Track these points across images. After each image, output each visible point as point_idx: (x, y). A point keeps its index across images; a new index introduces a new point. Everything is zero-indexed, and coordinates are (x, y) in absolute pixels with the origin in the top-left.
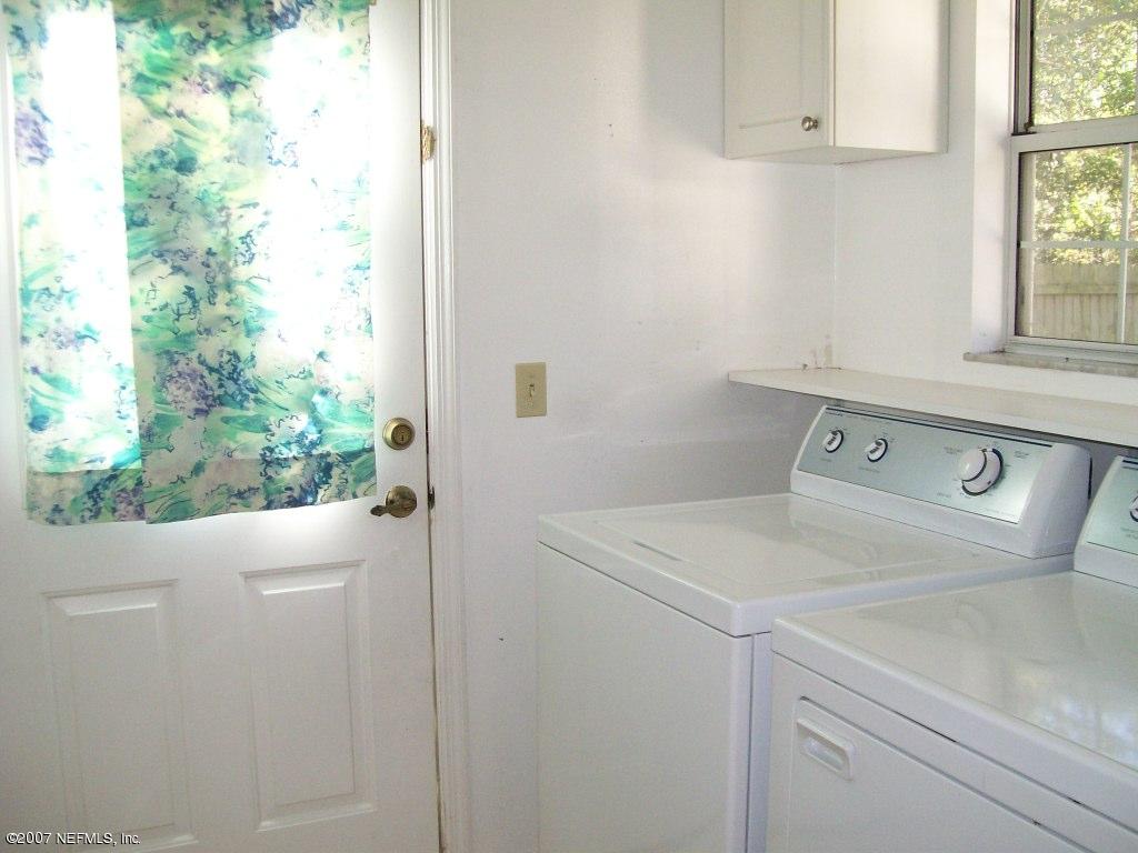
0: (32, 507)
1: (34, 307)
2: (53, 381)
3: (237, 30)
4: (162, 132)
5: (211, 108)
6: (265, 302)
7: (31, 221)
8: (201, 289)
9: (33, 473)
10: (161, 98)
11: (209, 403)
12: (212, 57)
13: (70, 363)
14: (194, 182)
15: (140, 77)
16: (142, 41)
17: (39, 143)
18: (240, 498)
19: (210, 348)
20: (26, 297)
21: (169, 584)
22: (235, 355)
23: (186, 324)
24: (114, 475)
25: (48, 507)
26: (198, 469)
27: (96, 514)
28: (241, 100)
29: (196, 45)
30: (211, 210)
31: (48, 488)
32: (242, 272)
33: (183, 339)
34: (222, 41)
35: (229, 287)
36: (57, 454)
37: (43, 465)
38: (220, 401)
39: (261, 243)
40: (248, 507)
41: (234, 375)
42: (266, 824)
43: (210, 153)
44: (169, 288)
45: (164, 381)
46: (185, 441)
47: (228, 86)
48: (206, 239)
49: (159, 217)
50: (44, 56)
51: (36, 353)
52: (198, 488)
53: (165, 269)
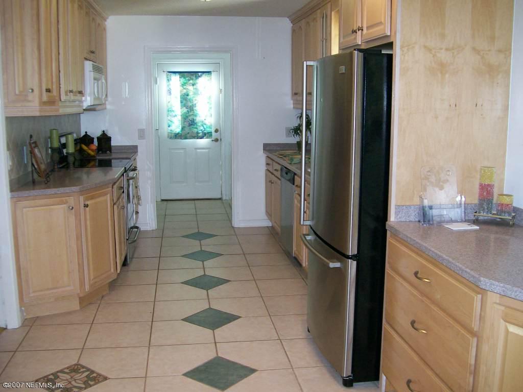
0: (168, 137)
1: (169, 112)
2: (171, 121)
3: (194, 78)
4: (185, 91)
5: (191, 88)
6: (197, 112)
7: (169, 102)
8: (189, 111)
9: (168, 133)
10: (185, 87)
11: (190, 125)
12: (191, 81)
13: (174, 119)
14: (189, 97)
15: (182, 85)
16: (183, 80)
17: (170, 93)
18: (194, 137)
19: (190, 118)
20: (168, 111)
21: (185, 149)
22: (193, 119)
23: (187, 115)
24: (178, 133)
25: (170, 137)
26: (188, 133)
27: (176, 138)
28: (195, 87)
29: (189, 80)
30: (191, 101)
31: (170, 134)
32: (195, 109)
33: (187, 117)
34: (192, 79)
35: (193, 110)
36: (171, 130)
37: (169, 131)
38: (192, 125)
39: (197, 105)
40: (195, 139)
41: (193, 122)
42: (197, 184)
43: (191, 94)
44: (185, 110)
45: (185, 122)
46: (187, 130)
47: (193, 85)
48: (190, 104)
49: (184, 102)
50: (171, 82)
51: (169, 118)
52: (188, 135)
53: (185, 108)
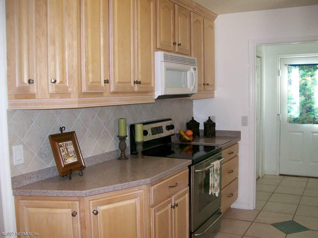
0: (288, 121)
1: (289, 100)
2: (291, 108)
3: (312, 70)
4: (304, 81)
5: (309, 79)
6: (315, 100)
7: (289, 91)
8: (307, 99)
9: (288, 118)
10: (304, 78)
11: (307, 111)
12: (310, 73)
13: (293, 106)
14: (307, 87)
15: (301, 76)
16: (302, 72)
17: (290, 83)
18: (311, 123)
19: (308, 105)
20: (288, 99)
21: (303, 132)
22: (311, 106)
23: (305, 102)
24: (297, 118)
25: (289, 121)
26: (306, 119)
27: (294, 123)
28: (313, 78)
29: (308, 72)
30: (309, 90)
31: (289, 119)
32: (312, 97)
33: (305, 104)
34: (311, 71)
35: (311, 98)
36: (290, 116)
37: (289, 117)
38: (309, 111)
39: (314, 94)
40: (311, 124)
41: (311, 109)
42: (312, 163)
43: (309, 84)
44: (303, 98)
45: (302, 108)
46: (304, 115)
47: (311, 76)
48: (308, 93)
49: (303, 91)
50: (291, 74)
51: (289, 105)
52: (305, 121)
53: (303, 96)
